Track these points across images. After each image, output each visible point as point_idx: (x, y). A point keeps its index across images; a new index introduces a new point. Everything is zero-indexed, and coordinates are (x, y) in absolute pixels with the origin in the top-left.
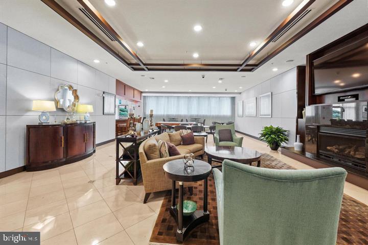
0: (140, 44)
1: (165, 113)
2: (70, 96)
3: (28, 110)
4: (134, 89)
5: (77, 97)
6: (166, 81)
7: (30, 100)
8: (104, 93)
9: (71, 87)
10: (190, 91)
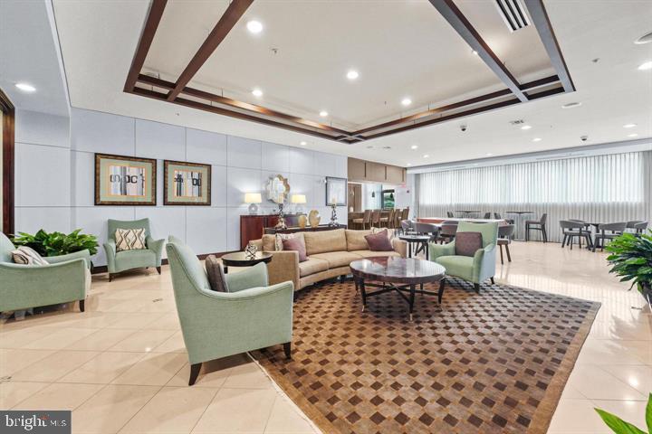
0: (324, 114)
1: (454, 202)
2: (280, 186)
3: (243, 202)
4: (386, 166)
5: (288, 187)
6: (414, 147)
7: (243, 194)
8: (327, 178)
9: (280, 177)
10: (489, 155)
